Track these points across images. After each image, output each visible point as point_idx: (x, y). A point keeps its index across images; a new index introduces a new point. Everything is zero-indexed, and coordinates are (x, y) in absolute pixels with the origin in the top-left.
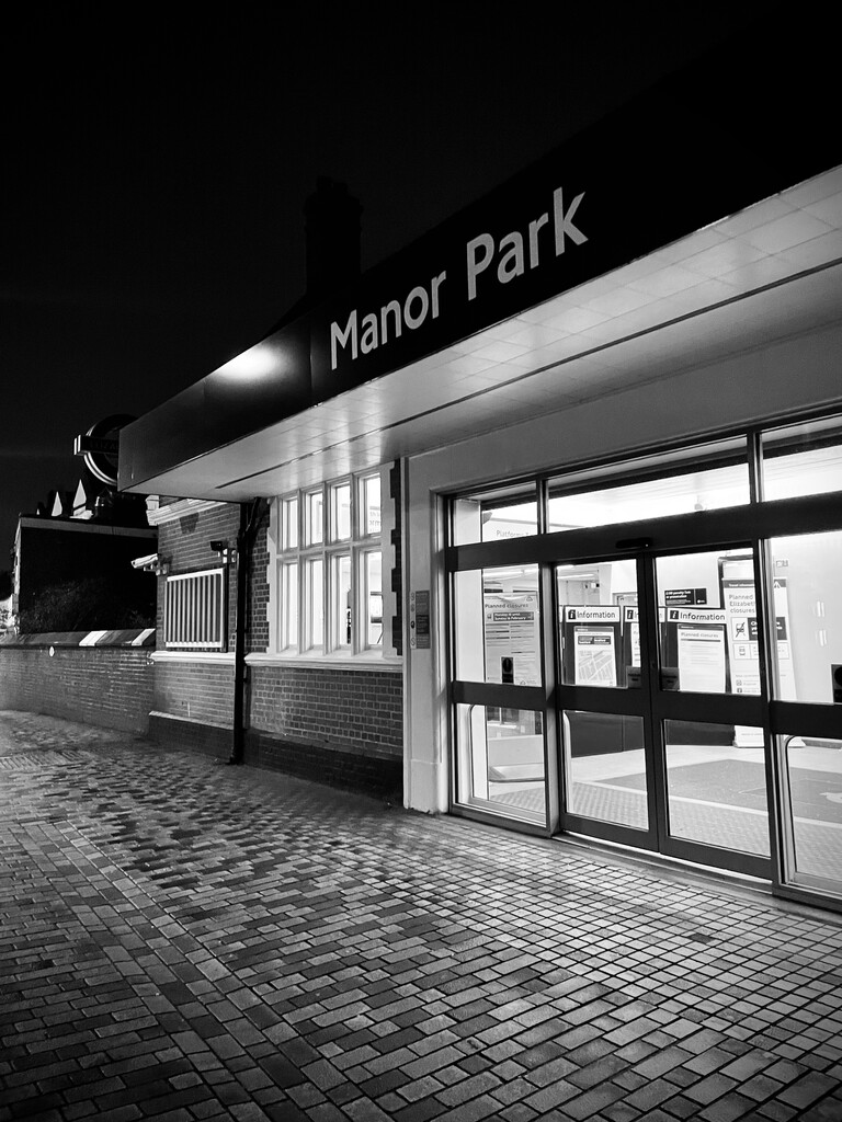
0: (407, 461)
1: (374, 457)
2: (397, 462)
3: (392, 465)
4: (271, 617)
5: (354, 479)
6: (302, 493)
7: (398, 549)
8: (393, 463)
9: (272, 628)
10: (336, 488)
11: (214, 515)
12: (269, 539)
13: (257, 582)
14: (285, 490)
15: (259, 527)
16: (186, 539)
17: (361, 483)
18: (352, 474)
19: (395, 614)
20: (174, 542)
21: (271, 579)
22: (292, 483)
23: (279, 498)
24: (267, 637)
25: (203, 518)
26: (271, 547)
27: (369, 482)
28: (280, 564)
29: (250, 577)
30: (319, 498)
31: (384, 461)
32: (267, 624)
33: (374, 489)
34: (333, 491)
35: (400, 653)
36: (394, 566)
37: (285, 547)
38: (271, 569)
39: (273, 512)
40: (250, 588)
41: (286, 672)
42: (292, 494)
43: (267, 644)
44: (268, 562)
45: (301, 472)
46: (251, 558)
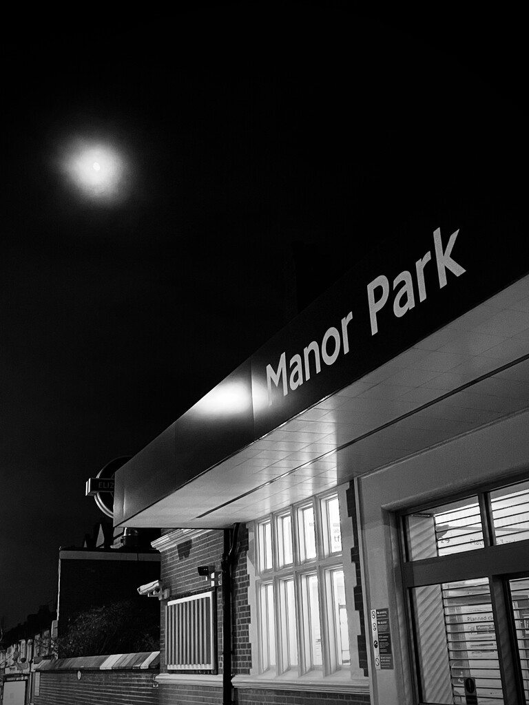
0: (359, 480)
1: (332, 479)
2: (352, 482)
3: (347, 486)
4: (252, 639)
5: (316, 500)
6: (274, 516)
7: (358, 567)
8: (348, 483)
9: (253, 648)
10: (303, 510)
11: (203, 542)
12: (249, 562)
13: (239, 604)
14: (261, 515)
15: (240, 551)
16: (182, 564)
17: (323, 504)
18: (314, 496)
19: (360, 634)
20: (173, 568)
21: (251, 601)
22: (266, 507)
23: (256, 522)
24: (250, 658)
25: (196, 545)
26: (250, 569)
27: (330, 503)
28: (258, 585)
29: (234, 599)
30: (288, 520)
31: (341, 482)
32: (250, 646)
33: (334, 509)
34: (300, 513)
35: (366, 674)
36: (355, 585)
37: (262, 568)
38: (251, 590)
39: (251, 535)
40: (234, 611)
41: (268, 695)
42: (265, 517)
43: (250, 665)
44: (248, 584)
45: (273, 496)
46: (234, 581)
